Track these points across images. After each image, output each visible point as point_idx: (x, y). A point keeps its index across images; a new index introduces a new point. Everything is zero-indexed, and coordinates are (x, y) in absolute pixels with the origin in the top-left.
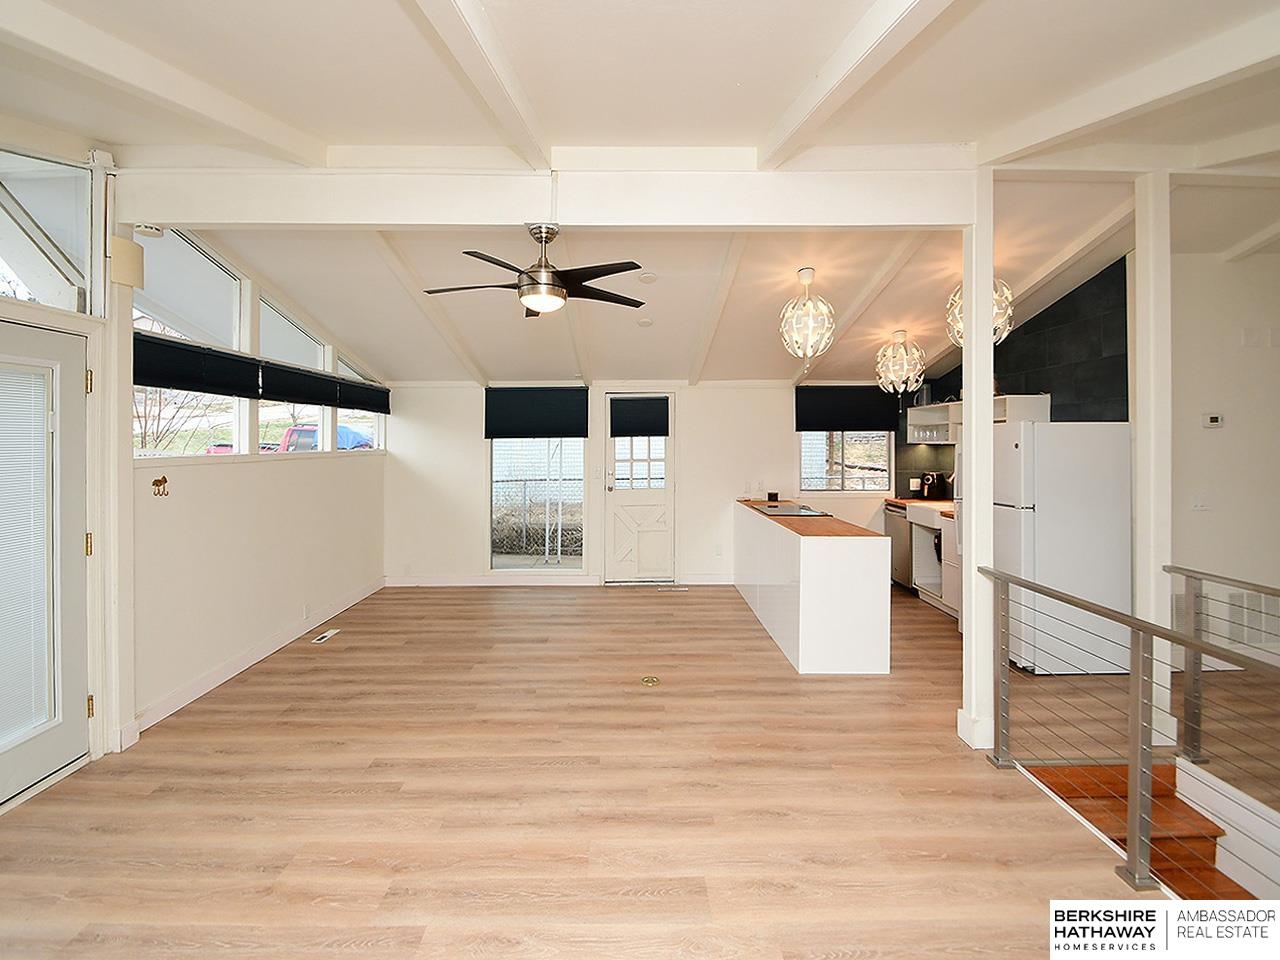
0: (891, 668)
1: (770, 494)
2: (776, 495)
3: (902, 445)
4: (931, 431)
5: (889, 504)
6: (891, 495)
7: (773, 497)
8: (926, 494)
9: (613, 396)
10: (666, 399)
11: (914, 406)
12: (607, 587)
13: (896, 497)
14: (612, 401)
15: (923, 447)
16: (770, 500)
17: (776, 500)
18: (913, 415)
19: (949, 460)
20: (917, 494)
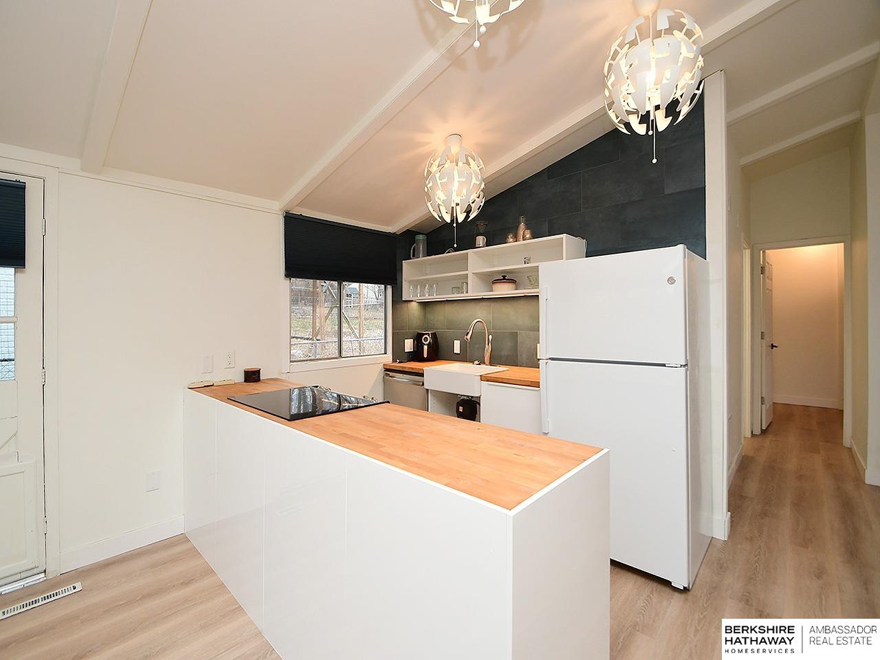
1: (248, 373)
2: (258, 372)
3: (398, 299)
4: (431, 287)
5: (388, 370)
6: (388, 359)
7: (252, 376)
8: (425, 356)
11: (410, 259)
13: (394, 361)
15: (414, 306)
17: (257, 380)
18: (409, 270)
19: (441, 317)
20: (416, 356)
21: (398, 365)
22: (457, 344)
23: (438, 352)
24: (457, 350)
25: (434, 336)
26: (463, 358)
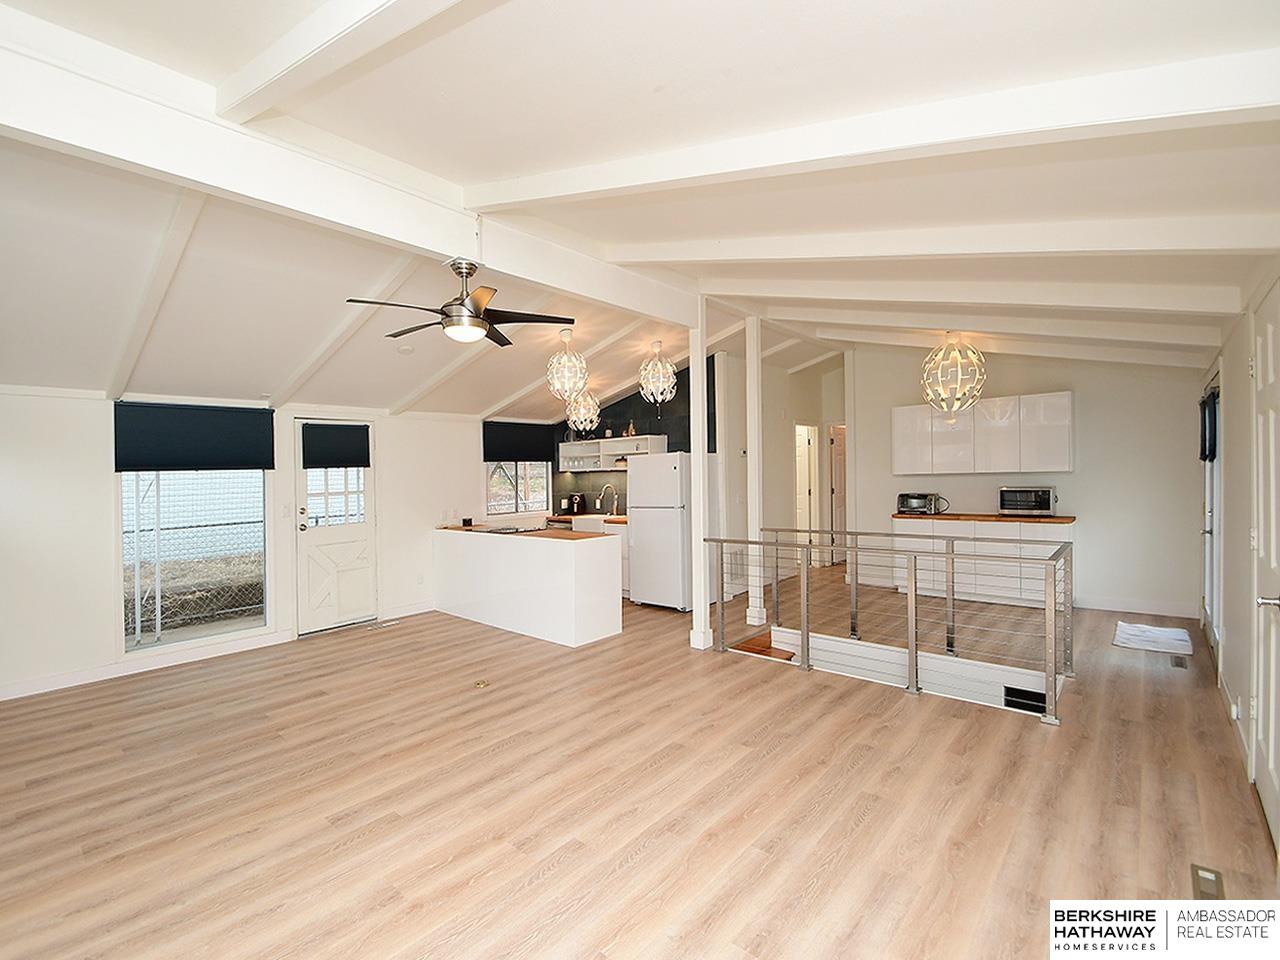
0: (623, 628)
1: (464, 521)
2: (470, 520)
3: (556, 472)
4: (579, 462)
5: (550, 521)
6: (550, 513)
7: (467, 522)
8: (575, 510)
9: (305, 421)
10: (366, 428)
11: (564, 442)
12: (305, 638)
13: (554, 514)
14: (305, 427)
15: (568, 475)
16: (464, 525)
17: (470, 525)
18: (564, 449)
19: (587, 483)
20: (569, 511)
21: (556, 517)
22: (598, 502)
23: (584, 508)
24: (598, 506)
25: (582, 497)
26: (601, 512)
